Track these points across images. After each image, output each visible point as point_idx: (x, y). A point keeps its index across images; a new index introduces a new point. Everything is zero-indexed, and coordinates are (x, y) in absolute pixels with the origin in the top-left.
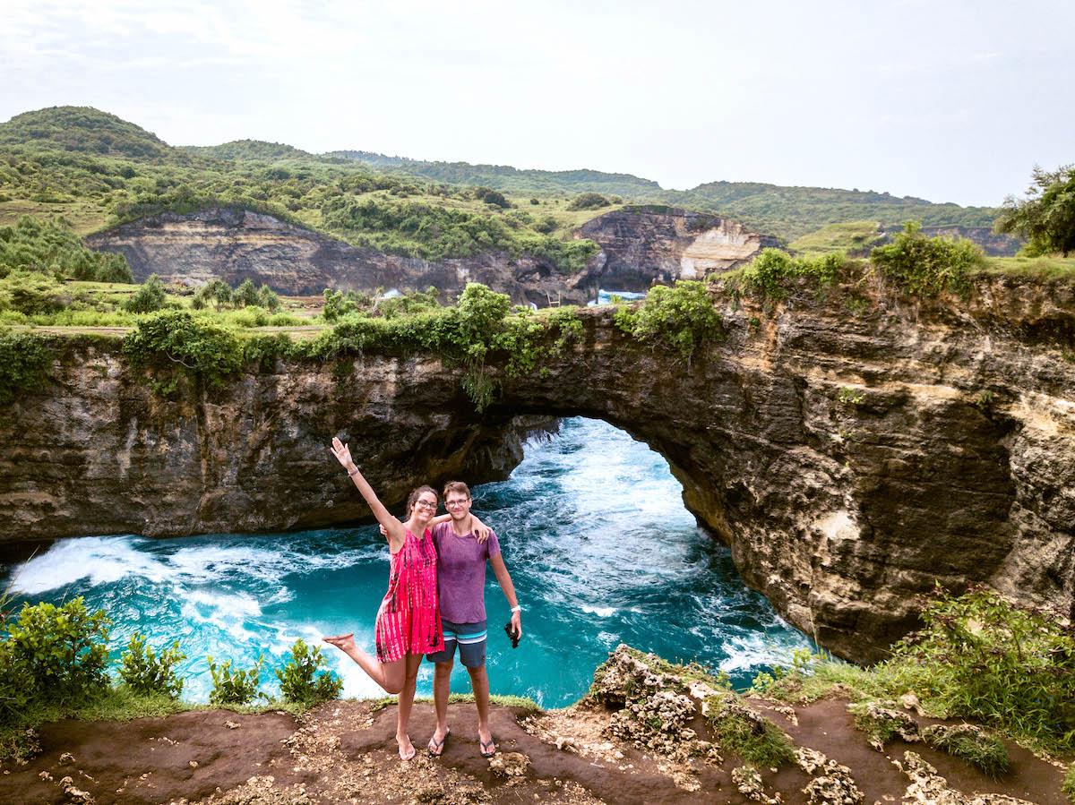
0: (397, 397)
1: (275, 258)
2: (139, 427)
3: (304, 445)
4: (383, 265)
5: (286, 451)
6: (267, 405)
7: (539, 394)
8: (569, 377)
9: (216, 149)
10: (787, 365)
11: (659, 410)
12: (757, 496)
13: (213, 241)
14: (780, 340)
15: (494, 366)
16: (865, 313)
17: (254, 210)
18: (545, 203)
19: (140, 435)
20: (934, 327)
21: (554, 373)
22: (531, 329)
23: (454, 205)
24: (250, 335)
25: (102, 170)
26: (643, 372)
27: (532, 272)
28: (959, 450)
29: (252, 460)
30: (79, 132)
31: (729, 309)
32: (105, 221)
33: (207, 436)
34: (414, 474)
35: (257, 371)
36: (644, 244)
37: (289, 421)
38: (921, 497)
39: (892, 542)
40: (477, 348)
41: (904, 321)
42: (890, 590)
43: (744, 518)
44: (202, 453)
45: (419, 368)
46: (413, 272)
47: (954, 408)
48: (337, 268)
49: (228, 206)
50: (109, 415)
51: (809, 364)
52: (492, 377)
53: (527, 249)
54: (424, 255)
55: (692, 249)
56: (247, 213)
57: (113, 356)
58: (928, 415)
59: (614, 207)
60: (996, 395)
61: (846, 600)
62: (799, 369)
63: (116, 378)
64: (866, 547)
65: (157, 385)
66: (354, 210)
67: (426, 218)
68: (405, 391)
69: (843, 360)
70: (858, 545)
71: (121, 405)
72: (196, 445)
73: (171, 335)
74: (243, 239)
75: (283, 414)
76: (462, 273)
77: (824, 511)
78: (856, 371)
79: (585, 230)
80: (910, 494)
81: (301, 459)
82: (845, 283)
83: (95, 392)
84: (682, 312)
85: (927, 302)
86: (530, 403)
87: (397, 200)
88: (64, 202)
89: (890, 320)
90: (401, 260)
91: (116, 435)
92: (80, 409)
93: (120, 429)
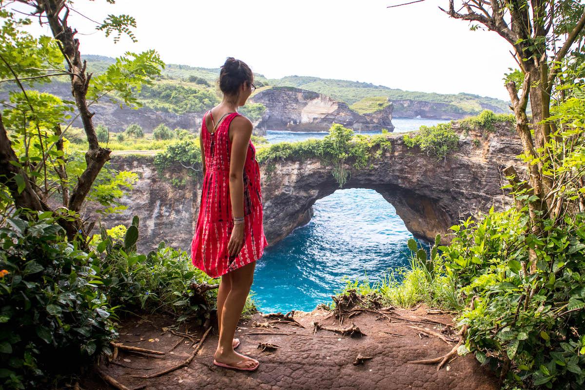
0: (296, 182)
2: (161, 206)
4: (154, 117)
7: (367, 177)
8: (383, 168)
10: (494, 160)
11: (426, 183)
15: (348, 164)
19: (161, 210)
31: (462, 136)
36: (283, 106)
44: (194, 218)
45: (309, 166)
46: (171, 120)
50: (144, 200)
51: (507, 159)
52: (347, 170)
54: (176, 111)
55: (306, 108)
57: (148, 166)
59: (268, 88)
62: (501, 162)
63: (149, 178)
65: (176, 181)
67: (174, 92)
68: (301, 178)
71: (151, 194)
72: (190, 214)
73: (189, 154)
79: (254, 99)
83: (135, 187)
84: (444, 138)
87: (156, 82)
90: (164, 114)
91: (147, 210)
92: (125, 197)
93: (150, 207)
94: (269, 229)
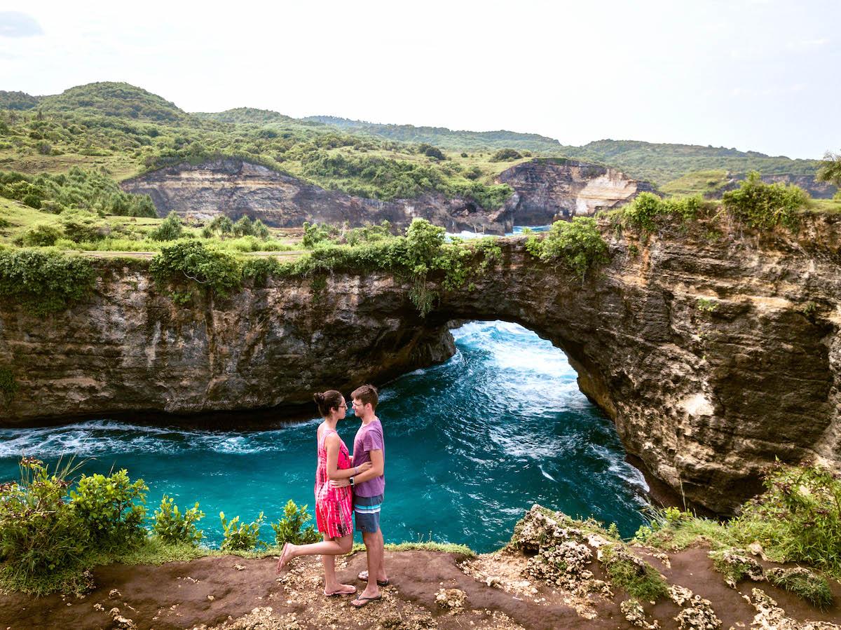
0: (359, 306)
1: (266, 198)
2: (162, 328)
3: (288, 343)
4: (348, 204)
5: (274, 347)
6: (260, 311)
7: (467, 303)
8: (491, 290)
9: (221, 115)
10: (658, 282)
11: (559, 316)
12: (634, 381)
13: (219, 185)
14: (653, 262)
15: (434, 281)
16: (718, 242)
17: (249, 161)
18: (472, 157)
19: (162, 334)
20: (770, 253)
21: (479, 287)
22: (462, 253)
23: (403, 158)
24: (247, 258)
25: (133, 131)
26: (547, 287)
27: (462, 209)
28: (790, 347)
29: (248, 353)
30: (116, 101)
31: (613, 239)
32: (135, 170)
33: (214, 335)
34: (372, 364)
35: (252, 286)
36: (548, 188)
37: (277, 324)
38: (761, 383)
39: (738, 417)
40: (421, 268)
41: (747, 248)
42: (737, 454)
43: (625, 399)
44: (210, 348)
45: (376, 283)
46: (371, 209)
47: (786, 315)
48: (313, 206)
49: (230, 158)
50: (139, 320)
51: (675, 281)
52: (433, 290)
53: (458, 192)
54: (380, 196)
55: (585, 192)
56: (244, 164)
57: (142, 274)
58: (766, 321)
59: (526, 160)
60: (818, 305)
61: (703, 462)
62: (667, 285)
63: (145, 291)
64: (718, 421)
65: (176, 296)
66: (326, 162)
67: (381, 168)
68: (365, 301)
69: (701, 278)
70: (712, 420)
71: (148, 312)
72: (206, 342)
73: (186, 258)
74: (241, 183)
75: (272, 319)
76: (409, 210)
77: (686, 394)
78: (711, 286)
79: (502, 177)
80: (753, 381)
81: (286, 353)
82: (702, 219)
83: (128, 301)
84: (577, 241)
85: (766, 234)
86: (461, 310)
87: (359, 154)
88: (104, 155)
89: (737, 247)
90: (362, 200)
91: (145, 334)
92: (117, 315)
93: (147, 330)
94: (324, 371)
